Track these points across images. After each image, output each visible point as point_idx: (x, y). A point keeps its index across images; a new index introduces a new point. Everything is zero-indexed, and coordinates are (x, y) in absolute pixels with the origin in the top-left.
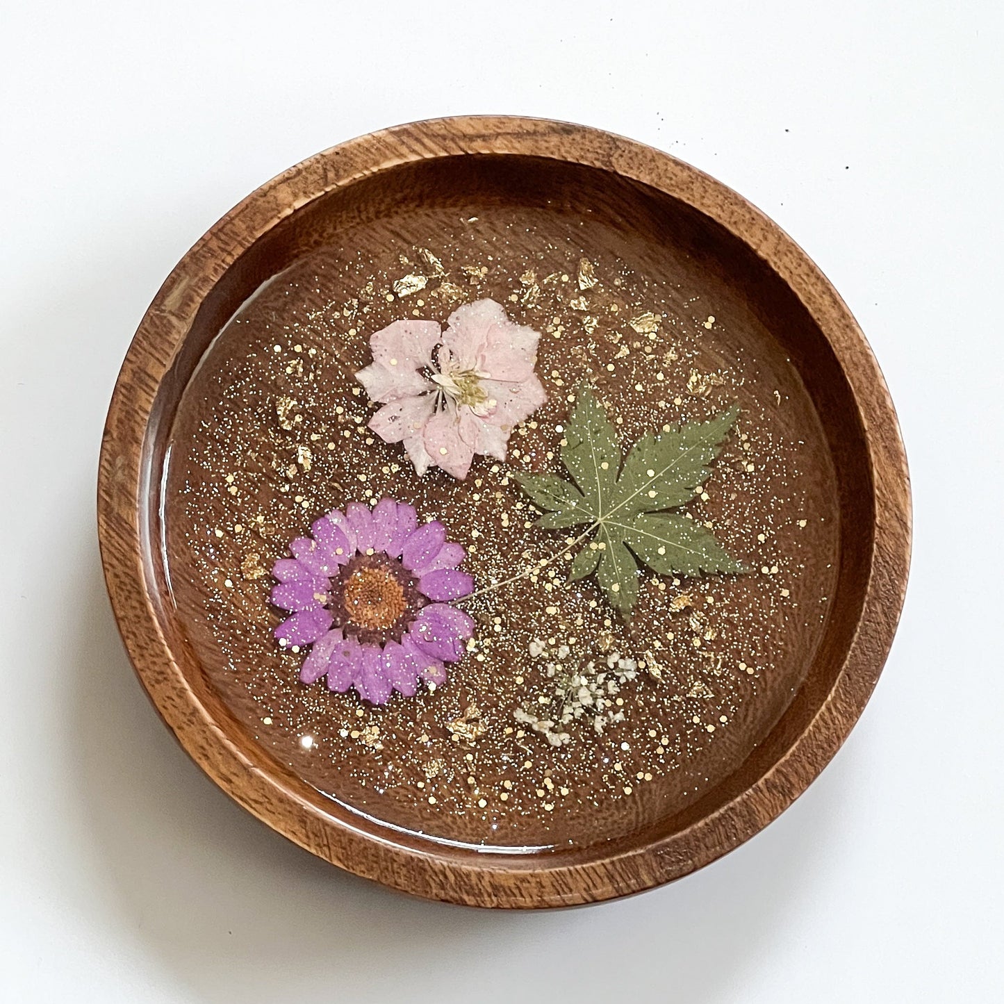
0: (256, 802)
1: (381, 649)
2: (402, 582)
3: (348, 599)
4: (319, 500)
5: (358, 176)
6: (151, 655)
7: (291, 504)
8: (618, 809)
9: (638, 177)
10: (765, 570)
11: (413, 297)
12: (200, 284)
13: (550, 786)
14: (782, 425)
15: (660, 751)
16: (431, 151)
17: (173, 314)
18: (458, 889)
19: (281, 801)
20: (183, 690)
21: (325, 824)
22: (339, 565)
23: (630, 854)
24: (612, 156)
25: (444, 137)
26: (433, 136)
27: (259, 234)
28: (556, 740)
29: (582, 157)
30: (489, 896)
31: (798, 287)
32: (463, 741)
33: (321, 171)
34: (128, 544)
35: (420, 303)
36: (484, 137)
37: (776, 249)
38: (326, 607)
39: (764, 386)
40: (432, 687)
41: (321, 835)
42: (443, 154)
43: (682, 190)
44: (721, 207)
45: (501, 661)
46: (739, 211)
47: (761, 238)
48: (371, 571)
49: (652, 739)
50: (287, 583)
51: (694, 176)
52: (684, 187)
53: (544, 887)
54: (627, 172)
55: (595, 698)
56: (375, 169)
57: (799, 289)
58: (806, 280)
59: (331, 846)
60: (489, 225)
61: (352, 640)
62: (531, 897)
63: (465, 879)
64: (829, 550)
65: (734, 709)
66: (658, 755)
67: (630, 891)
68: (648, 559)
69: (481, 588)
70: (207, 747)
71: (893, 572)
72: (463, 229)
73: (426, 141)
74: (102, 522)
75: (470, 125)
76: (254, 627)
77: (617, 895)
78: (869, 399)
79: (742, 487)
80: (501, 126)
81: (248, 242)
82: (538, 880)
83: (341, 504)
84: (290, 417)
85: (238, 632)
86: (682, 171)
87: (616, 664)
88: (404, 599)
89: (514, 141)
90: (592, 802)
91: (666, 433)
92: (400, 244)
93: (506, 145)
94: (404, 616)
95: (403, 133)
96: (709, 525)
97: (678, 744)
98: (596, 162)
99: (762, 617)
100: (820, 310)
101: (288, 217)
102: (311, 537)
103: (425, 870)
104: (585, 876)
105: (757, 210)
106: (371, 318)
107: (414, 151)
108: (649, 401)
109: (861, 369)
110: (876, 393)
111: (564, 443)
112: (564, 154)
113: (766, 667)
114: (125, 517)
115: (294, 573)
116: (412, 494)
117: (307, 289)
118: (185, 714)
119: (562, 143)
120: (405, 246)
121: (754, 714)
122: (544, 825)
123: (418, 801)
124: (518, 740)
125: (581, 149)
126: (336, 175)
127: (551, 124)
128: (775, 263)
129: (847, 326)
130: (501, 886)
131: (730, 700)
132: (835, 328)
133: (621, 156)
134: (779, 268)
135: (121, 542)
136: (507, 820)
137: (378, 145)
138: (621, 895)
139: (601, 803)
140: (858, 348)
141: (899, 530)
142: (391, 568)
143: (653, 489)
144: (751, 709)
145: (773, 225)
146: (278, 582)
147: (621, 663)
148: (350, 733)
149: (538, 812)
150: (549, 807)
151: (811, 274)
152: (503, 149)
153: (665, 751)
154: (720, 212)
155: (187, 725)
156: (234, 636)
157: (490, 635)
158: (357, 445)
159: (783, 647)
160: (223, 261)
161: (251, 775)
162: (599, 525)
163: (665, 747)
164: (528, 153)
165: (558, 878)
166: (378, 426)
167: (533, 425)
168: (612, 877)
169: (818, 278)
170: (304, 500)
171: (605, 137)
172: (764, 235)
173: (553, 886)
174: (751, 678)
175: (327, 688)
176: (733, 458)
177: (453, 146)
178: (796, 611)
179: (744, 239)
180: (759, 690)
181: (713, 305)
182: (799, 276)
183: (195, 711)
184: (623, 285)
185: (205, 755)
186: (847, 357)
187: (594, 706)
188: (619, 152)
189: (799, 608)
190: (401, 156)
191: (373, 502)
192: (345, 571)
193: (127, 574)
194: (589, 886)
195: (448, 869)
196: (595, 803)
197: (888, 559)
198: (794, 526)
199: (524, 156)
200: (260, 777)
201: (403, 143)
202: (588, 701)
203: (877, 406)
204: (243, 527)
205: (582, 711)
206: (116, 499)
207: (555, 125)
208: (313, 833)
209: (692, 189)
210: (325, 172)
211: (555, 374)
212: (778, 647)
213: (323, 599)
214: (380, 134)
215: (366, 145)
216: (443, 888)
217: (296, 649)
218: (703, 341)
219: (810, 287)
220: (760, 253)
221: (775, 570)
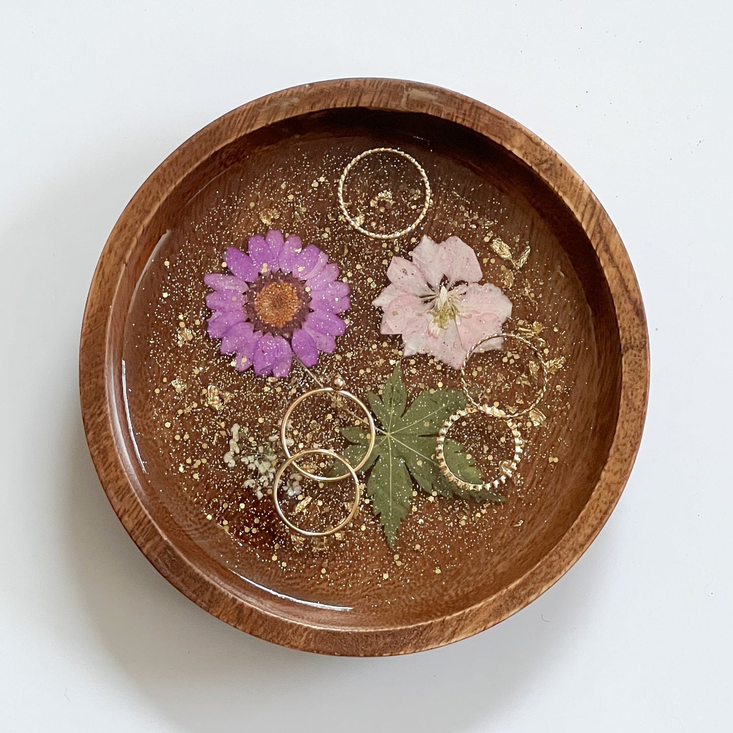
0: (103, 274)
1: (245, 320)
2: (295, 318)
3: (270, 286)
4: (332, 244)
5: (551, 184)
6: (174, 170)
7: (322, 226)
8: (197, 515)
9: (625, 372)
10: (397, 557)
11: (494, 254)
12: (435, 108)
13: (196, 466)
14: (501, 534)
15: (247, 529)
16: (588, 227)
17: (408, 98)
18: (94, 426)
19: (109, 290)
20: (158, 199)
21: (105, 325)
22: (291, 272)
23: (160, 531)
24: (633, 349)
25: (601, 232)
26: (599, 224)
27: (484, 133)
28: (229, 459)
29: (624, 329)
30: (98, 448)
31: (590, 508)
32: (204, 397)
33: (544, 158)
34: (241, 127)
35: (493, 261)
36: (611, 259)
37: (611, 483)
38: (260, 274)
39: (524, 512)
40: (233, 364)
41: (97, 324)
42: (589, 236)
43: (627, 405)
44: (625, 436)
45: (269, 403)
46: (627, 449)
47: (614, 471)
48: (295, 294)
49: (253, 522)
50: (267, 243)
51: (640, 409)
52: (630, 406)
53: (116, 482)
54: (625, 363)
55: (266, 473)
56: (560, 194)
57: (588, 509)
58: (597, 511)
59: (92, 334)
60: (563, 287)
61: (243, 299)
62: (107, 476)
63: (103, 429)
64: (425, 594)
65: (294, 569)
66: (243, 529)
67: (135, 539)
68: (374, 476)
69: (313, 372)
70: (127, 228)
71: (416, 641)
72: (554, 270)
73: (594, 220)
74: (249, 105)
75: (616, 246)
76: (228, 232)
77: (130, 531)
78: (530, 583)
79: (449, 522)
80: (625, 267)
81: (477, 128)
82: (120, 476)
83: (334, 258)
84: (382, 203)
85: (221, 224)
86: (640, 400)
87: (294, 480)
88: (284, 323)
89: (617, 279)
90: (196, 496)
91: (465, 457)
92: (527, 232)
93: (612, 276)
94: (273, 327)
95: (593, 205)
96: (415, 509)
97: (256, 540)
98: (624, 340)
99: (364, 566)
100: (579, 529)
101: (504, 148)
102: (303, 248)
103: (99, 400)
104: (134, 507)
105: (633, 461)
106: (469, 231)
107: (583, 215)
108: (485, 438)
109: (549, 570)
110: (536, 587)
111: (432, 391)
112: (621, 317)
113: (330, 581)
114: (258, 118)
115: (274, 244)
116: (360, 303)
117: (471, 182)
118: (143, 206)
119: (628, 312)
120: (527, 236)
121: (294, 584)
122: (168, 470)
123: (153, 382)
124: (219, 433)
125: (630, 327)
126: (546, 169)
127: (638, 300)
128: (600, 486)
129: (575, 551)
130: (107, 455)
131: (299, 565)
132: (571, 543)
133: (635, 356)
134: (598, 490)
135: (242, 122)
136: (162, 445)
137: (578, 190)
138: (130, 534)
139: (197, 503)
140: (563, 564)
141: (446, 635)
142: (302, 306)
143: (423, 462)
144: (298, 580)
145: (627, 475)
146: (265, 237)
147: (295, 484)
148: (182, 321)
149: (176, 464)
150: (181, 469)
151: (602, 514)
152: (608, 274)
153: (248, 533)
154: (621, 436)
155: (137, 211)
156: (219, 221)
157: (284, 390)
158: (380, 254)
159: (348, 588)
160: (457, 117)
161: (118, 264)
162: (385, 435)
163: (250, 532)
164: (612, 291)
165: (126, 489)
166: (396, 263)
167: (439, 367)
168: (140, 525)
169: (601, 519)
170: (328, 233)
171: (644, 340)
172: (617, 471)
173: (119, 488)
174: (319, 573)
175: (206, 295)
176: (466, 508)
177: (597, 240)
178: (375, 587)
179: (609, 459)
180: (313, 581)
181: (566, 457)
182: (598, 506)
183: (148, 212)
184: (558, 392)
185: (121, 230)
186: (554, 558)
187: (261, 475)
188: (637, 353)
189: (379, 589)
190: (576, 207)
191: (345, 280)
192: (289, 278)
193: (221, 134)
194: (128, 511)
195: (105, 415)
196: (196, 499)
197: (424, 634)
198: (434, 566)
199: (609, 290)
200: (120, 271)
201: (586, 206)
202: (262, 470)
203: (528, 590)
204: (293, 200)
205: (254, 469)
206: (269, 107)
207: (638, 303)
208: (96, 319)
209: (630, 412)
210: (545, 162)
211: (480, 369)
212: (347, 584)
213: (264, 270)
214: (586, 188)
215: (574, 182)
216: (92, 416)
217: (224, 265)
218: (540, 460)
219: (593, 516)
220: (603, 474)
221: (399, 563)
